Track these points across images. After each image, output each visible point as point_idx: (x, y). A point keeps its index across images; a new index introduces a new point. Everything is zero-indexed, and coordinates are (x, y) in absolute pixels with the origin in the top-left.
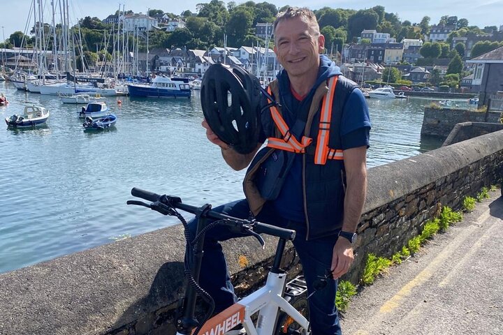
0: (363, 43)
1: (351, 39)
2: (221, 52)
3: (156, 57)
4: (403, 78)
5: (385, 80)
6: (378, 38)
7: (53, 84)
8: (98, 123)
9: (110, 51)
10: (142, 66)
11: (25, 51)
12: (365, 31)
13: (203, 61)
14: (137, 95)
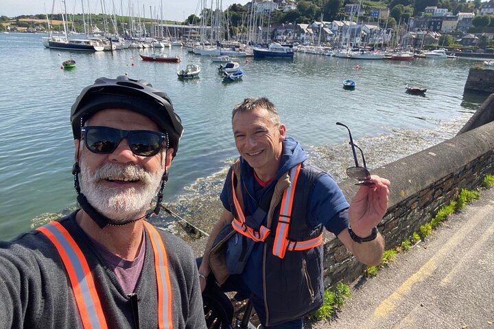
0: (425, 16)
1: (416, 14)
2: (319, 25)
3: (275, 30)
4: (456, 42)
5: (440, 44)
6: (438, 12)
7: (209, 49)
8: (232, 76)
9: (246, 25)
10: (265, 36)
11: (194, 27)
12: (428, 8)
13: (306, 31)
14: (258, 56)
